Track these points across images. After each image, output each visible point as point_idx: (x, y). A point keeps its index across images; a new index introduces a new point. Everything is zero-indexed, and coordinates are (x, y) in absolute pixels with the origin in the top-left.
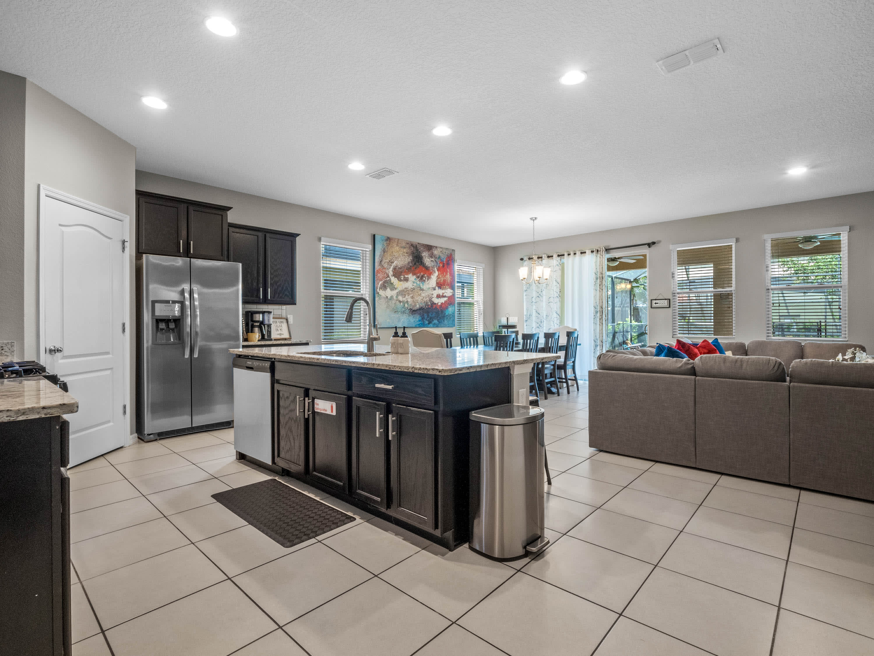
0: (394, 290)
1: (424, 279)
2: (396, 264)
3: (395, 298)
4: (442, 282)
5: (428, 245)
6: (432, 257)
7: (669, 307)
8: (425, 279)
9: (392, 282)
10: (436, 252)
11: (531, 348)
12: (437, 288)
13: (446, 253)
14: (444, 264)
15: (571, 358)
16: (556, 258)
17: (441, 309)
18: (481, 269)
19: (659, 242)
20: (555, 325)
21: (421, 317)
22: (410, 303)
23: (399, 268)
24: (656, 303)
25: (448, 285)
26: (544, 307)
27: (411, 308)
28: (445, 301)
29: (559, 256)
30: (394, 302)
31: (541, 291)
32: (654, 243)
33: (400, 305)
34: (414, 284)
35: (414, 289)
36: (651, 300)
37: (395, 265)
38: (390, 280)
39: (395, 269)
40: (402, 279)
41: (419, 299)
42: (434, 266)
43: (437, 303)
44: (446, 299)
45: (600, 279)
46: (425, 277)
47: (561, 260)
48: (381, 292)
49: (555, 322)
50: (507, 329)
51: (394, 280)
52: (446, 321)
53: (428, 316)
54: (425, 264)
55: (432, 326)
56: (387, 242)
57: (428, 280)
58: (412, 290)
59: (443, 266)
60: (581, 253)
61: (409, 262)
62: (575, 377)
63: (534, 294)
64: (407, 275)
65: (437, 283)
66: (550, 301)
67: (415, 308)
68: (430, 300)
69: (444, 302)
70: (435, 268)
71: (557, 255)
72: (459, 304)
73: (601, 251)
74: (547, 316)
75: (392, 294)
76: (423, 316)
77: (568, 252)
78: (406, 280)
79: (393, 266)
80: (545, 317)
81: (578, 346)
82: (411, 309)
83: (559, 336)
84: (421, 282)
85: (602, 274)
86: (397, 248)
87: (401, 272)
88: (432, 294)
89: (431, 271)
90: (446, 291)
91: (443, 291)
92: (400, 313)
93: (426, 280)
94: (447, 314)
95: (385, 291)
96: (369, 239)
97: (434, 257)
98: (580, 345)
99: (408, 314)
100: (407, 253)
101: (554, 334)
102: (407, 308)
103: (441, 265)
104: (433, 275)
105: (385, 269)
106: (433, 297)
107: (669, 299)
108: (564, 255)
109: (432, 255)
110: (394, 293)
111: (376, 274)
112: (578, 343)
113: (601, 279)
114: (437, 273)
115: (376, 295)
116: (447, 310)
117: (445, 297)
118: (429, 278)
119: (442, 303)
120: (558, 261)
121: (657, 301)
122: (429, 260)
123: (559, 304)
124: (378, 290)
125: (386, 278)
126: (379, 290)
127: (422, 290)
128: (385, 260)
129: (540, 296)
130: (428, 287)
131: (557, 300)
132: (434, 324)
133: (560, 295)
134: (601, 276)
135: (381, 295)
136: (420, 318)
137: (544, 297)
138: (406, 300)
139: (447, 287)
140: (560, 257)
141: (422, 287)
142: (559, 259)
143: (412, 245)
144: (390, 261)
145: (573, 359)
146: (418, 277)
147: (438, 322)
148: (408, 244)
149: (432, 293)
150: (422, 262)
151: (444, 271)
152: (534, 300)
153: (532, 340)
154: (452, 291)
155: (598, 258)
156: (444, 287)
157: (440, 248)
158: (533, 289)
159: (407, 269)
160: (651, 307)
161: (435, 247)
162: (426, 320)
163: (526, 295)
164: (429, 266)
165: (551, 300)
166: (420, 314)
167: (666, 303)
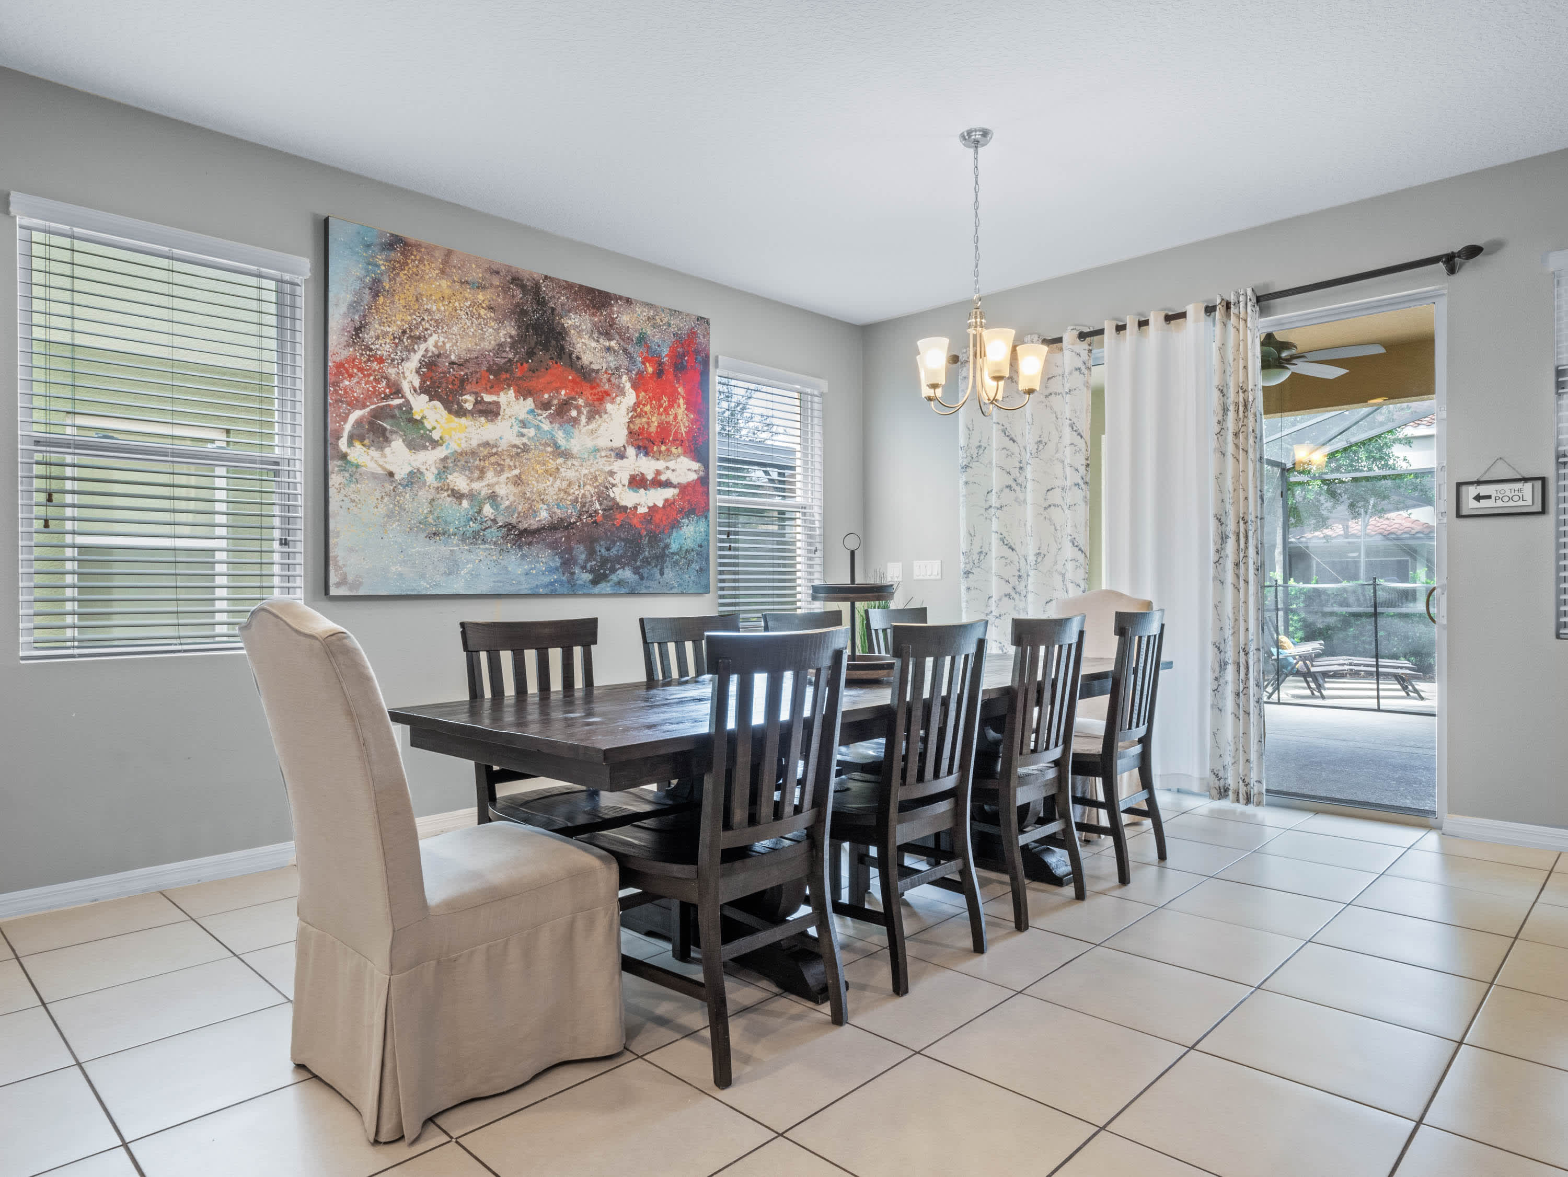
0: (425, 448)
1: (574, 413)
2: (436, 346)
3: (430, 478)
4: (653, 429)
5: (590, 291)
6: (608, 336)
7: (1543, 511)
8: (579, 413)
9: (418, 417)
10: (625, 319)
11: (944, 692)
12: (631, 451)
13: (669, 325)
14: (661, 364)
15: (1134, 724)
16: (1073, 344)
17: (649, 532)
18: (816, 399)
19: (1497, 246)
20: (1071, 587)
21: (557, 559)
22: (507, 503)
23: (452, 363)
24: (1478, 498)
25: (680, 442)
26: (1029, 524)
27: (514, 521)
28: (666, 500)
29: (1082, 336)
30: (424, 495)
31: (1021, 468)
32: (1473, 251)
33: (455, 507)
34: (524, 431)
35: (525, 449)
36: (1459, 485)
37: (432, 348)
38: (407, 408)
39: (430, 365)
40: (469, 406)
41: (551, 488)
42: (617, 369)
43: (630, 505)
44: (670, 493)
45: (1237, 411)
46: (578, 408)
47: (1090, 351)
48: (358, 454)
49: (1069, 576)
50: (849, 604)
51: (421, 405)
52: (669, 574)
53: (591, 553)
54: (578, 358)
55: (609, 590)
56: (393, 254)
57: (590, 418)
58: (518, 454)
59: (660, 372)
60: (1168, 318)
61: (501, 345)
62: (1151, 801)
63: (996, 480)
64: (490, 393)
65: (631, 433)
66: (1049, 502)
67: (532, 522)
68: (602, 496)
69: (660, 504)
70: (625, 378)
71: (1076, 333)
72: (730, 512)
73: (1242, 304)
74: (1039, 554)
75: (417, 464)
76: (571, 554)
77: (1116, 319)
78: (490, 412)
79: (420, 353)
80: (1032, 558)
81: (1162, 673)
82: (510, 527)
83: (1081, 634)
84: (556, 426)
85: (1244, 392)
86: (444, 283)
87: (463, 381)
88: (612, 473)
89: (607, 387)
90: (671, 464)
91: (660, 465)
92: (455, 540)
93: (583, 419)
94: (674, 547)
95: (381, 448)
96: (307, 238)
97: (617, 337)
98: (1169, 665)
99: (495, 544)
100: (491, 308)
101: (1060, 624)
102: (494, 521)
103: (650, 370)
104: (613, 401)
105: (381, 360)
106: (614, 485)
107: (1543, 480)
108: (1101, 332)
109: (607, 330)
110: (428, 459)
111: (331, 379)
112: (1164, 658)
113: (1241, 409)
114: (631, 397)
115: (333, 465)
116: (675, 534)
117: (668, 484)
118: (595, 412)
119: (655, 505)
120: (1079, 354)
121: (1483, 490)
122: (594, 344)
123: (1082, 511)
124: (343, 444)
125: (387, 397)
126: (350, 443)
127: (566, 455)
128: (381, 323)
129: (1014, 485)
130: (590, 444)
131: (1078, 496)
132: (620, 583)
133: (1088, 479)
134: (1241, 400)
135: (357, 466)
136: (558, 562)
137: (1030, 486)
138: (485, 492)
139: (673, 450)
140: (1088, 339)
141: (562, 442)
142: (1083, 346)
143: (516, 280)
144: (404, 332)
145: (1141, 731)
146: (546, 406)
147: (637, 577)
148: (498, 273)
149: (607, 469)
150: (562, 348)
151: (663, 393)
152: (994, 500)
153: (948, 659)
154: (696, 466)
155: (1232, 331)
156: (663, 448)
157: (650, 306)
158: (991, 463)
159: (490, 370)
160: (1459, 515)
161: (621, 298)
162: (583, 567)
163: (966, 483)
164: (595, 367)
165: (1056, 496)
166: (553, 546)
167: (1527, 495)
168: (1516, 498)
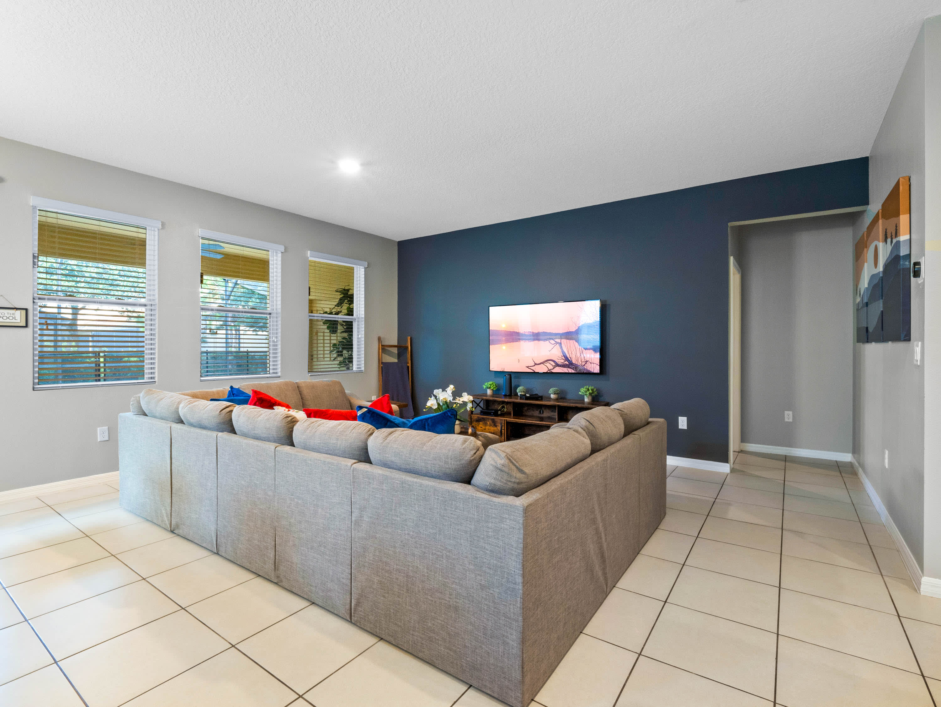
7: (26, 326)
107: (26, 310)
167: (18, 317)
168: (11, 318)
